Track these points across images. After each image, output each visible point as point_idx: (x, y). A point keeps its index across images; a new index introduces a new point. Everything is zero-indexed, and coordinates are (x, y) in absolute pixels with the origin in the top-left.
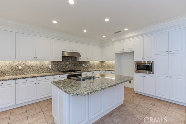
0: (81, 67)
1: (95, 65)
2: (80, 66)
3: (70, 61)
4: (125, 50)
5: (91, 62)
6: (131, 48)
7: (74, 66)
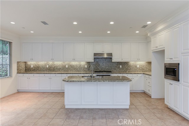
0: (117, 69)
1: (138, 67)
2: (116, 67)
3: (104, 61)
4: (159, 47)
5: (132, 63)
6: (163, 45)
7: (109, 67)
